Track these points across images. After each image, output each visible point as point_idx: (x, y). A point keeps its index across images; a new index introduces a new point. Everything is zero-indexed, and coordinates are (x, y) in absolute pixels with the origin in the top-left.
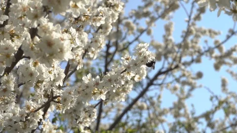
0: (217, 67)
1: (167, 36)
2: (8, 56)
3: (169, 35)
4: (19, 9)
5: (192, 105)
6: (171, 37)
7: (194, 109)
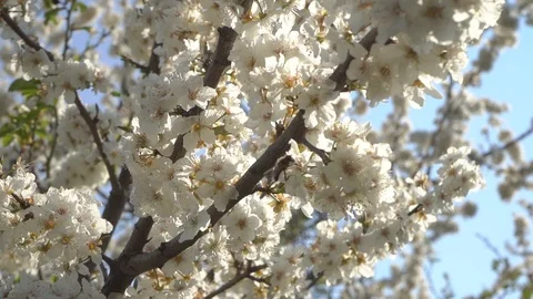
0: (505, 192)
1: (397, 116)
2: (219, 185)
3: (403, 113)
4: (275, 81)
5: (446, 276)
6: (404, 120)
7: (448, 285)
